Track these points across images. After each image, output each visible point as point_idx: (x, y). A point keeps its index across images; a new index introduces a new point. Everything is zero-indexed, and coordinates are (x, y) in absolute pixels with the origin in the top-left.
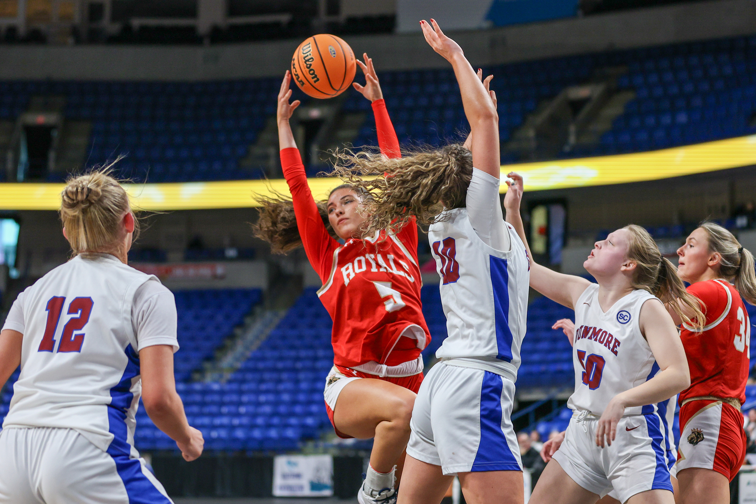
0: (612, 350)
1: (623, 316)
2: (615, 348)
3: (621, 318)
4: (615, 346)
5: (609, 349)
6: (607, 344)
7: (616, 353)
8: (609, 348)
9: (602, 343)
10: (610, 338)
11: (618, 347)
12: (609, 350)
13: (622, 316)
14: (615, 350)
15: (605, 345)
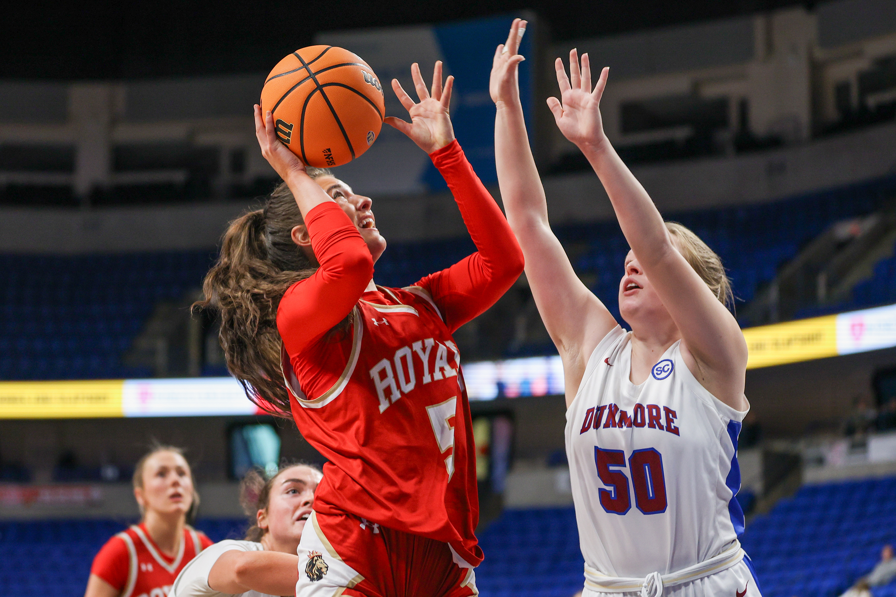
0: (669, 429)
1: (662, 369)
2: (672, 424)
3: (659, 372)
4: (669, 421)
5: (663, 429)
6: (654, 422)
7: (676, 431)
8: (661, 428)
9: (642, 425)
10: (654, 411)
11: (675, 419)
12: (662, 431)
13: (659, 371)
14: (673, 427)
15: (651, 426)
